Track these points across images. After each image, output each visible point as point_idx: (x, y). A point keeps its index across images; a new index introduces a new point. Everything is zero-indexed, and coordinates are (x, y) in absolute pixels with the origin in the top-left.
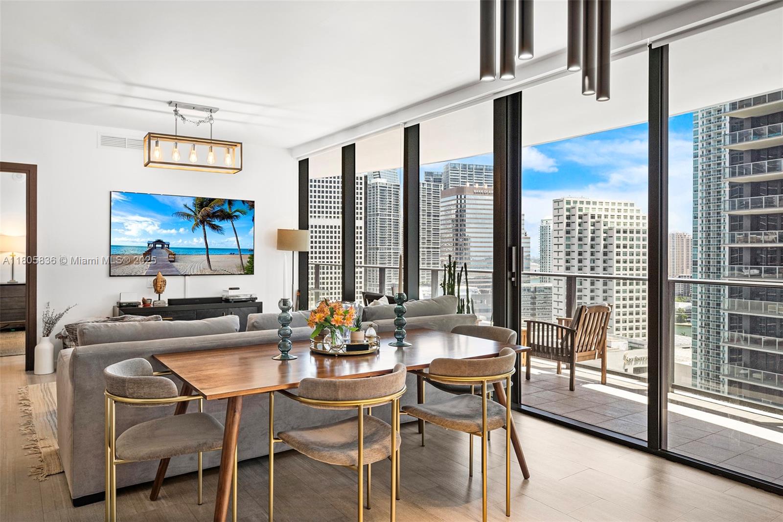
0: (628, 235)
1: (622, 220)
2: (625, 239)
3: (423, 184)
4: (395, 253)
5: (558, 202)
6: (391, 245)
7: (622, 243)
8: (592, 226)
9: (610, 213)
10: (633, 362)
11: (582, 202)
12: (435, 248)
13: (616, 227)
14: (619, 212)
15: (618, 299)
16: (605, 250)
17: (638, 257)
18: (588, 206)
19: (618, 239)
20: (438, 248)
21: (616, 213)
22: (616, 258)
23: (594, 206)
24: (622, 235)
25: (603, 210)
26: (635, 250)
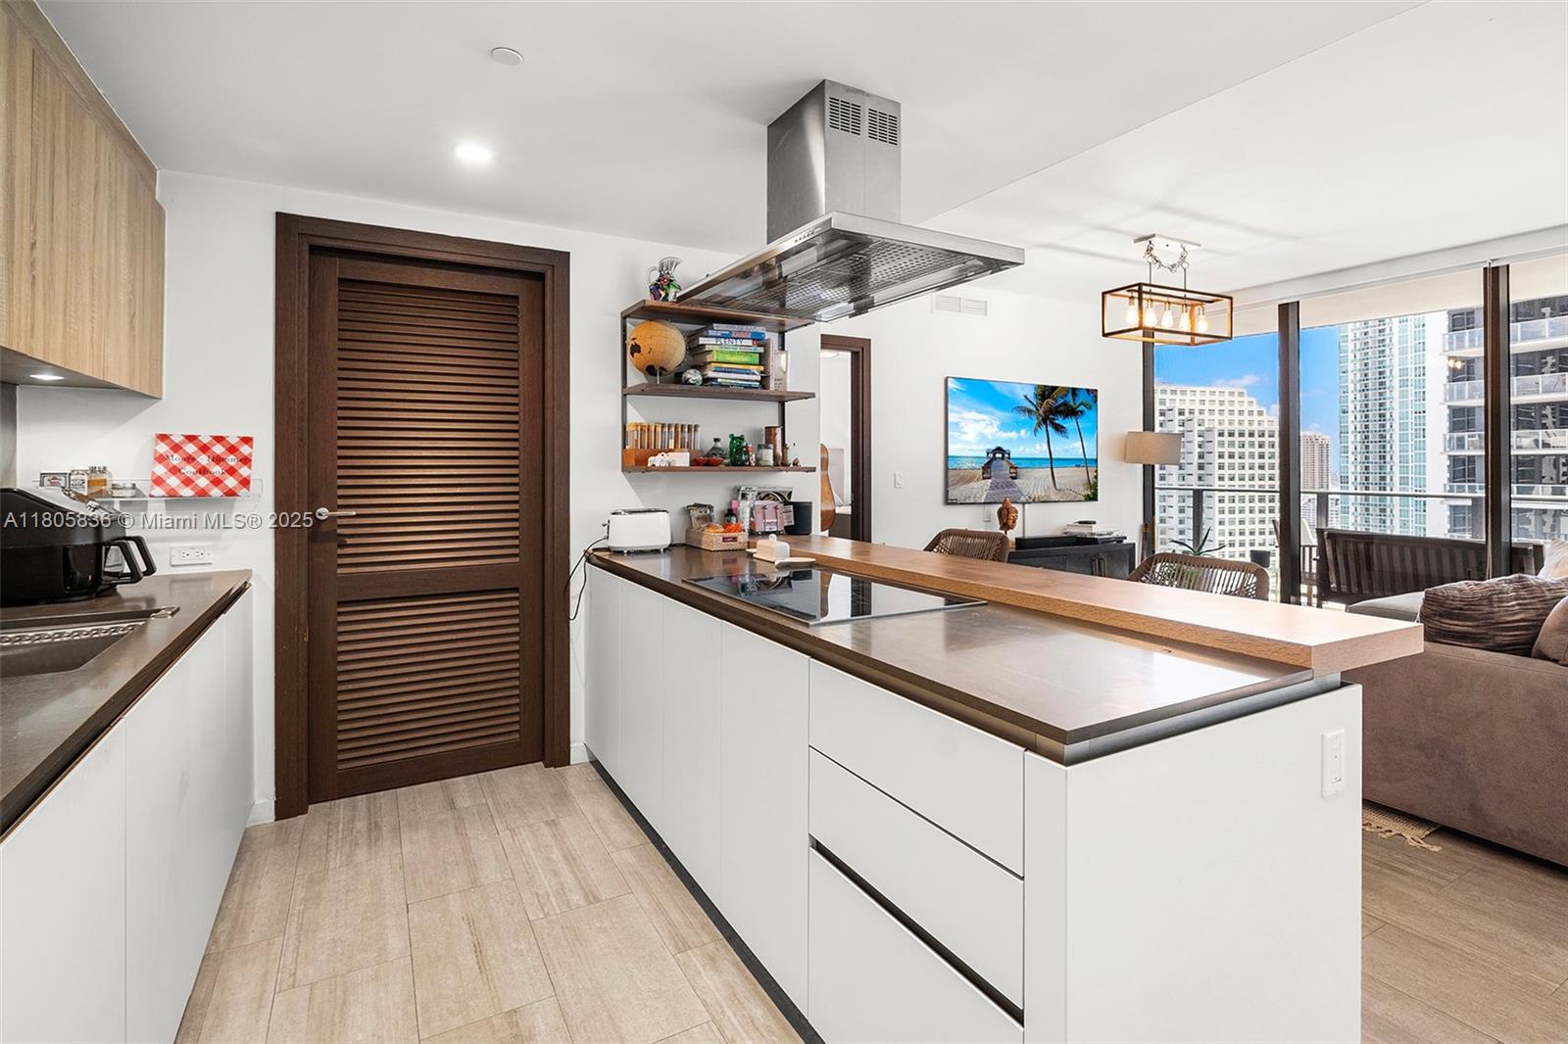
0: (1237, 439)
2: (1232, 444)
7: (1226, 450)
9: (1207, 407)
13: (1218, 427)
14: (1221, 405)
15: (1222, 533)
16: (1201, 461)
17: (1252, 472)
18: (1173, 397)
19: (1221, 444)
21: (1217, 407)
22: (1217, 472)
23: (1183, 397)
24: (1226, 438)
25: (1197, 402)
26: (1247, 461)
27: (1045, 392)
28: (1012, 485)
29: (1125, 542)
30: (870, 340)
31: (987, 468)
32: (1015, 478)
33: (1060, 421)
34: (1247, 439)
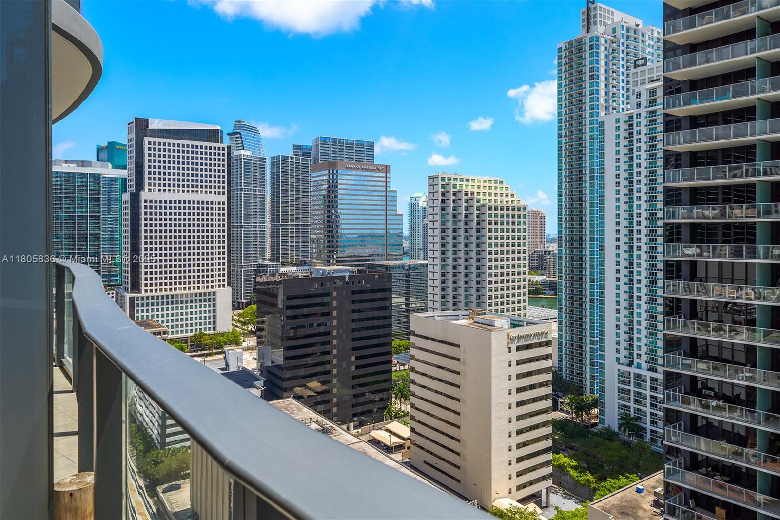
0: (499, 212)
2: (496, 215)
3: (291, 157)
4: (261, 231)
5: (433, 178)
6: (256, 223)
8: (465, 203)
9: (482, 190)
10: (516, 340)
11: (455, 179)
12: (304, 226)
13: (488, 204)
14: (490, 189)
15: (490, 275)
19: (490, 215)
20: (307, 226)
22: (488, 234)
24: (493, 212)
25: (476, 187)
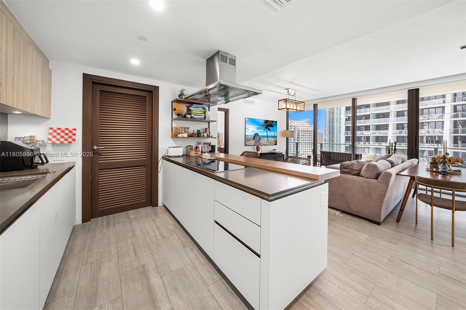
0: (305, 132)
1: (303, 127)
2: (304, 133)
7: (303, 134)
9: (299, 125)
13: (301, 130)
16: (298, 137)
17: (308, 139)
18: (292, 123)
19: (302, 133)
21: (301, 125)
22: (301, 139)
24: (303, 132)
25: (297, 124)
26: (307, 137)
27: (266, 121)
28: (259, 142)
29: (282, 154)
30: (229, 109)
31: (254, 138)
32: (259, 140)
33: (269, 128)
34: (307, 132)
